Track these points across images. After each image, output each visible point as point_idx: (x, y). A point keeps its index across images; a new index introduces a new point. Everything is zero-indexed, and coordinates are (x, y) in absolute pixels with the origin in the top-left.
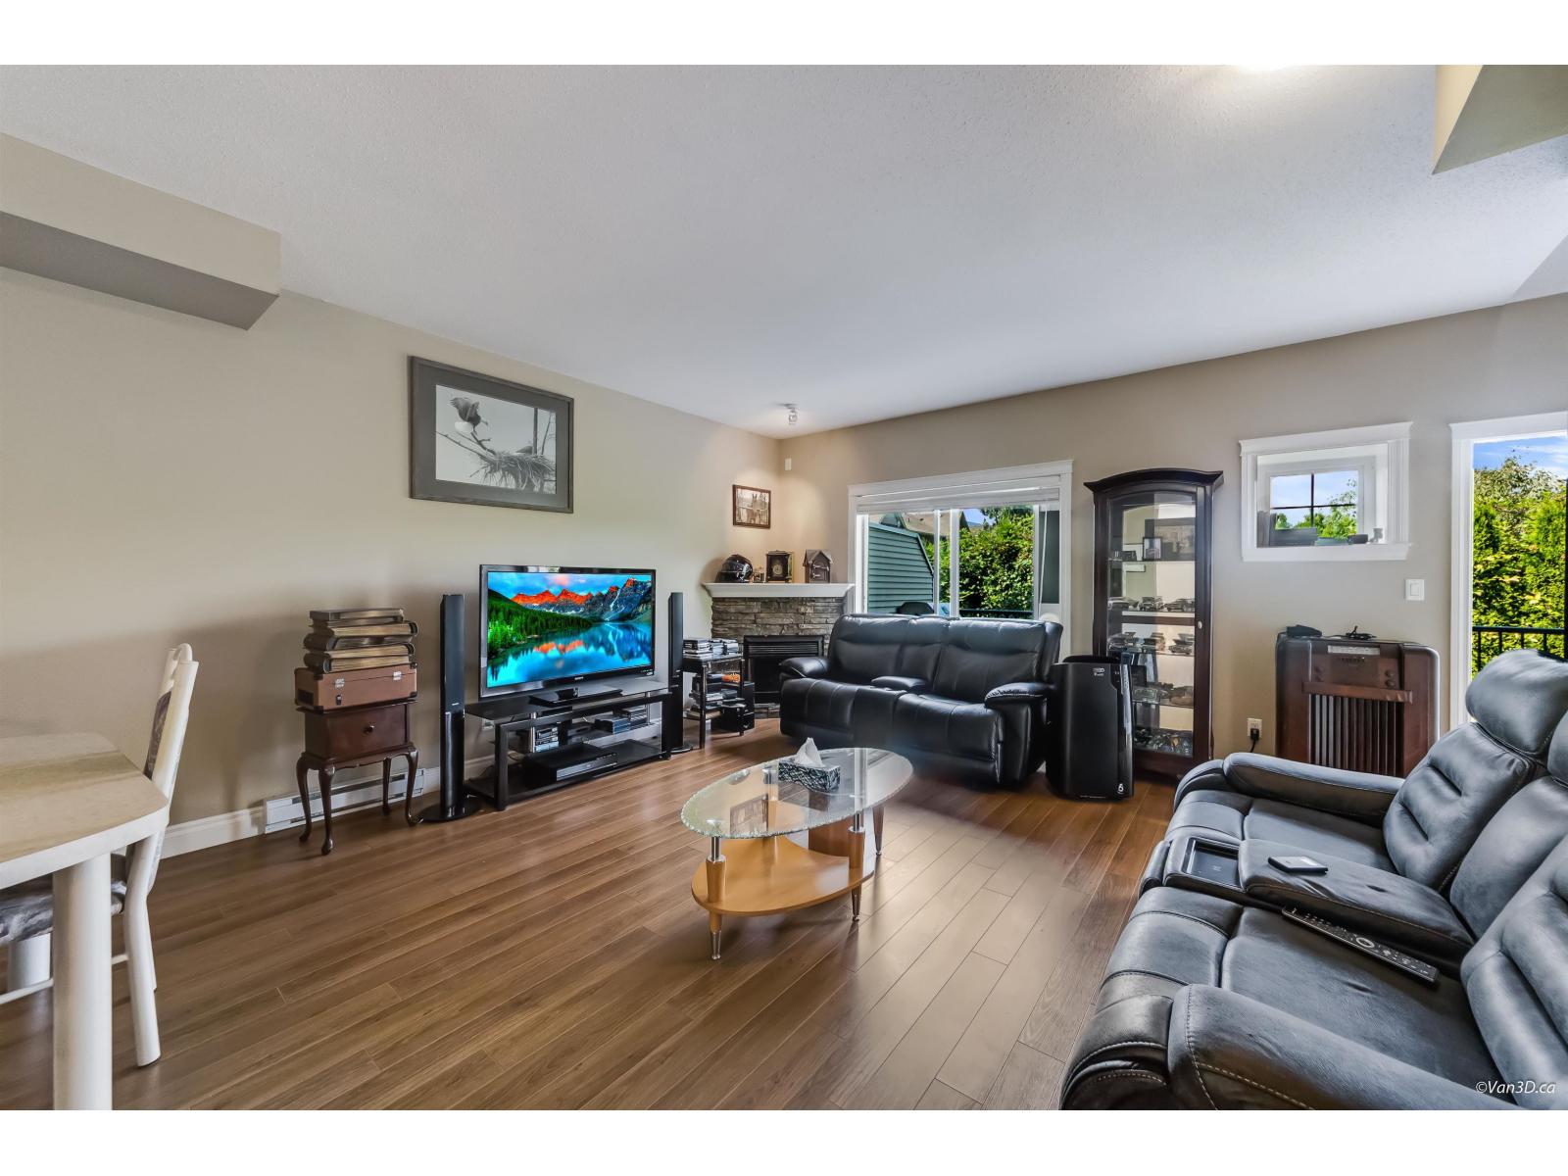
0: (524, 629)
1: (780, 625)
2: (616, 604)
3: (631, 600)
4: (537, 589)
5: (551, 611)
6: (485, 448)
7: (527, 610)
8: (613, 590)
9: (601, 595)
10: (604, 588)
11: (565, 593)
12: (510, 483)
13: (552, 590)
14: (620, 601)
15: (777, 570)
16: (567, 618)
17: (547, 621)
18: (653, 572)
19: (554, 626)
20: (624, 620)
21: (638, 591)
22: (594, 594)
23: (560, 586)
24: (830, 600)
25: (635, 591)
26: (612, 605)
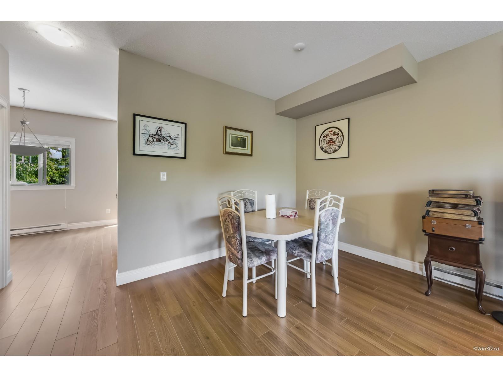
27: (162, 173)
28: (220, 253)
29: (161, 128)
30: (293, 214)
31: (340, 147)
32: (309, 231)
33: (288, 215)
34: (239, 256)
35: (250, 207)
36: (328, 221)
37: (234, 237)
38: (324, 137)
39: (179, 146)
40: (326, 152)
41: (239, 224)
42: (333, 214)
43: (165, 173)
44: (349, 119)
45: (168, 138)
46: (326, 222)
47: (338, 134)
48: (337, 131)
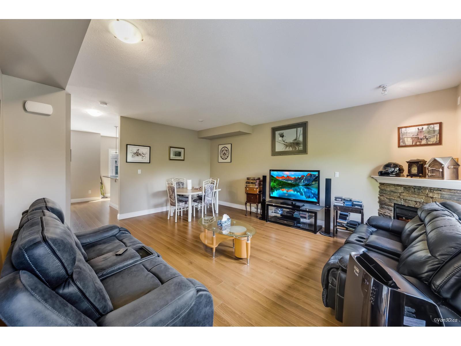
0: (278, 184)
1: (415, 202)
2: (304, 180)
3: (309, 180)
4: (281, 175)
5: (284, 181)
6: (285, 142)
7: (278, 180)
8: (303, 176)
9: (299, 178)
10: (300, 176)
11: (288, 177)
12: (291, 149)
13: (285, 176)
14: (305, 180)
15: (415, 170)
16: (289, 183)
17: (283, 183)
18: (319, 171)
19: (285, 185)
20: (307, 186)
21: (312, 177)
22: (296, 177)
23: (287, 175)
24: (455, 192)
25: (311, 177)
26: (302, 181)
27: (139, 170)
28: (167, 208)
29: (138, 150)
30: (199, 188)
31: (228, 157)
32: (201, 193)
33: (197, 188)
34: (174, 202)
35: (182, 186)
36: (208, 189)
37: (172, 195)
38: (222, 151)
39: (147, 157)
40: (223, 159)
41: (174, 190)
42: (211, 186)
43: (140, 170)
44: (231, 144)
45: (142, 154)
46: (207, 189)
47: (227, 151)
48: (227, 149)
